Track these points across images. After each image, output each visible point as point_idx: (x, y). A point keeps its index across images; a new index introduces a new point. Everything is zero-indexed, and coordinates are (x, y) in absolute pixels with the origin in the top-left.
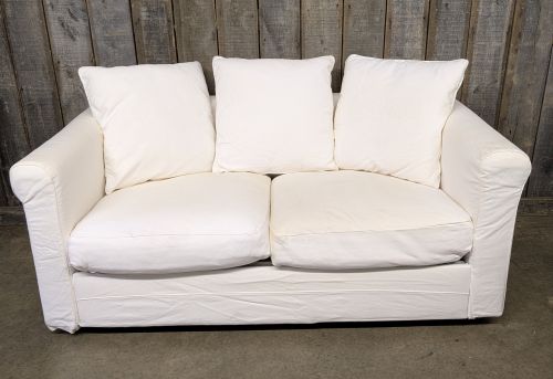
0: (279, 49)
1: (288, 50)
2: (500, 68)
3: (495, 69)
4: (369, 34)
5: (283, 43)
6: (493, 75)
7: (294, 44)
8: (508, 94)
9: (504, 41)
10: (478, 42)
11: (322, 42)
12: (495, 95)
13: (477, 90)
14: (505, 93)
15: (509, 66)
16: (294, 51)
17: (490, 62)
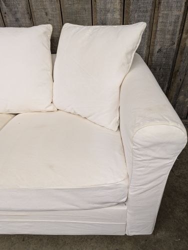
0: (17, 20)
1: (23, 20)
2: (178, 33)
3: (173, 34)
4: (80, 6)
5: (19, 16)
6: (172, 39)
7: (27, 16)
8: (182, 53)
9: (183, 11)
10: (163, 11)
11: (47, 14)
12: (173, 54)
13: (160, 50)
14: (179, 52)
15: (184, 32)
16: (28, 21)
17: (171, 28)
